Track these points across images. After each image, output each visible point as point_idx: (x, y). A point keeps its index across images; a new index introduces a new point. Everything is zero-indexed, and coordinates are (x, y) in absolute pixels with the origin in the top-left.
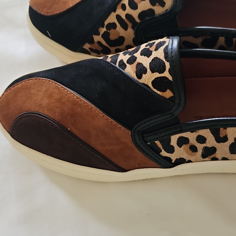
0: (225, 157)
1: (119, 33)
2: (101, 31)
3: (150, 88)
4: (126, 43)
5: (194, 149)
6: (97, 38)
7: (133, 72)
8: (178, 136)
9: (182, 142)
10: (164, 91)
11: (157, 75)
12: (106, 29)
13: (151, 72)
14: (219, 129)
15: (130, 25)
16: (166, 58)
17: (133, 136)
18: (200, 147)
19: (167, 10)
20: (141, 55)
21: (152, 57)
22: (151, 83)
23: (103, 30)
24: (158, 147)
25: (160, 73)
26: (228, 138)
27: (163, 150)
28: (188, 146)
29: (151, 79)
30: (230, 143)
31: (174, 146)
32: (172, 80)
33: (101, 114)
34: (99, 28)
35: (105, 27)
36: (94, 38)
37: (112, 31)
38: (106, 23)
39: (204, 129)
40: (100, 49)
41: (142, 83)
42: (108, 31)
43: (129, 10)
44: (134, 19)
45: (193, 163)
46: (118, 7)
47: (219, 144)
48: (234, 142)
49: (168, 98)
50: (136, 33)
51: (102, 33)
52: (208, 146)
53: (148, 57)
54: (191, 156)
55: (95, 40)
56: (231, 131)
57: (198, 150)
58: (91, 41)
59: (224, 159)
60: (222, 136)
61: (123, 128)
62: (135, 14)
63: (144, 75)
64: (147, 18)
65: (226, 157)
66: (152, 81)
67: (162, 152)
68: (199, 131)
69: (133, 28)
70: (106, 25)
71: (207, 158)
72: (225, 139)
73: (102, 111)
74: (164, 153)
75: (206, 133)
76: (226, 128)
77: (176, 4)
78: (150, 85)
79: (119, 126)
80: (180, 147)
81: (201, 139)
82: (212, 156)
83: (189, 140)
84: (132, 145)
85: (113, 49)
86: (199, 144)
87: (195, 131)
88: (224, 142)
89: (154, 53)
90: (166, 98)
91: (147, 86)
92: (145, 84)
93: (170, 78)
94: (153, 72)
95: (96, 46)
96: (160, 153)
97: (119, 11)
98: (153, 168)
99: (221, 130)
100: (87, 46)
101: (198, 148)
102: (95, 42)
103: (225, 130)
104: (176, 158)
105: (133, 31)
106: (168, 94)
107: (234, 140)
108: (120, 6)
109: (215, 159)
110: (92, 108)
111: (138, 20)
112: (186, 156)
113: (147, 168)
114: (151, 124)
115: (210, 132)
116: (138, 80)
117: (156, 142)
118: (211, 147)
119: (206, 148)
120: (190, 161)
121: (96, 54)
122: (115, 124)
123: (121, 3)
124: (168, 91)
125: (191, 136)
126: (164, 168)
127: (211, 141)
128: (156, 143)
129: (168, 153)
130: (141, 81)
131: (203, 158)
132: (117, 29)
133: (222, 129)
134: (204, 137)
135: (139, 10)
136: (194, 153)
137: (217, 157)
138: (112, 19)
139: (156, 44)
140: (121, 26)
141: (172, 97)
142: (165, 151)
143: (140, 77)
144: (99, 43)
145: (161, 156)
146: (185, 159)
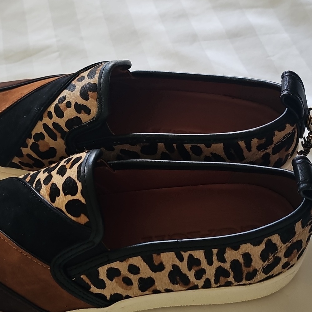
0: (167, 288)
1: (49, 144)
2: (29, 142)
3: (63, 212)
4: (58, 154)
5: (128, 282)
6: (26, 151)
7: (47, 195)
8: (106, 267)
9: (113, 274)
10: (77, 216)
11: (70, 198)
12: (34, 140)
13: (64, 195)
14: (152, 256)
15: (59, 135)
16: (78, 177)
17: (53, 272)
18: (134, 278)
19: (93, 118)
20: (57, 174)
21: (66, 176)
22: (64, 207)
23: (31, 141)
24: (86, 282)
25: (72, 195)
26: (164, 266)
27: (92, 286)
28: (121, 278)
29: (64, 203)
30: (168, 271)
31: (104, 280)
32: (85, 203)
33: (15, 247)
34: (26, 139)
35: (32, 138)
36: (22, 150)
37: (40, 142)
38: (33, 133)
39: (134, 257)
40: (31, 162)
41: (56, 208)
42: (37, 142)
43: (55, 118)
44: (62, 128)
45: (132, 298)
46: (44, 115)
47: (156, 273)
48: (172, 270)
49: (83, 224)
50: (66, 144)
51: (30, 145)
52: (143, 277)
53: (62, 176)
54: (127, 291)
55: (23, 153)
56: (166, 257)
57: (133, 282)
58: (20, 155)
59: (167, 291)
60: (156, 264)
61: (40, 263)
62: (62, 122)
63: (57, 199)
64: (75, 127)
65: (169, 288)
66: (65, 204)
67: (91, 288)
68: (129, 260)
69: (62, 137)
70: (34, 136)
71: (147, 291)
72: (161, 267)
73: (16, 243)
74: (94, 289)
75: (137, 261)
76: (160, 254)
77: (102, 111)
78: (64, 209)
79: (35, 260)
80: (112, 281)
81: (134, 269)
82: (152, 288)
83: (120, 271)
84: (53, 283)
85: (45, 161)
86: (133, 275)
87: (125, 260)
88: (161, 271)
89: (68, 171)
90: (81, 224)
91: (61, 210)
92: (59, 208)
93: (83, 201)
94: (65, 194)
95: (26, 160)
96: (90, 289)
97: (46, 120)
98: (86, 309)
99: (154, 257)
100: (16, 160)
101: (132, 280)
102: (24, 155)
103: (158, 256)
104: (110, 295)
105: (63, 141)
106: (83, 219)
107: (172, 267)
108: (46, 114)
109: (156, 292)
110: (4, 240)
111: (66, 129)
112: (120, 291)
113: (79, 309)
114: (71, 255)
115: (142, 260)
116: (52, 203)
117: (82, 276)
118: (147, 278)
119: (141, 280)
120: (128, 297)
121: (28, 168)
122: (30, 258)
123: (47, 110)
124: (83, 216)
125: (122, 266)
126: (99, 308)
127: (146, 272)
128: (82, 278)
129: (99, 289)
130: (55, 205)
131: (142, 291)
132: (46, 139)
133: (155, 255)
134: (136, 266)
135: (66, 118)
136: (129, 287)
137: (158, 289)
138: (39, 128)
139: (73, 159)
140: (49, 136)
141: (87, 222)
142: (95, 286)
143: (53, 200)
144: (28, 155)
145: (92, 293)
146: (121, 294)
